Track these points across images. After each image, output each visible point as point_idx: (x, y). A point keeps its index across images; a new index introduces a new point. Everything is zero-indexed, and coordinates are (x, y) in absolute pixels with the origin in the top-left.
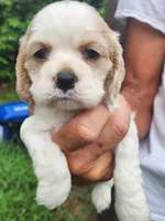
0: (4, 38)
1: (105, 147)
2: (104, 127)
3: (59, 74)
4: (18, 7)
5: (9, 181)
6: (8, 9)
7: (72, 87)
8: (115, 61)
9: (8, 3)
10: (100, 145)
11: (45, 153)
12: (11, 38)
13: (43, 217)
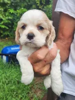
0: (7, 18)
4: (13, 4)
5: (9, 80)
6: (9, 5)
9: (9, 2)
10: (45, 61)
12: (10, 18)
13: (23, 96)
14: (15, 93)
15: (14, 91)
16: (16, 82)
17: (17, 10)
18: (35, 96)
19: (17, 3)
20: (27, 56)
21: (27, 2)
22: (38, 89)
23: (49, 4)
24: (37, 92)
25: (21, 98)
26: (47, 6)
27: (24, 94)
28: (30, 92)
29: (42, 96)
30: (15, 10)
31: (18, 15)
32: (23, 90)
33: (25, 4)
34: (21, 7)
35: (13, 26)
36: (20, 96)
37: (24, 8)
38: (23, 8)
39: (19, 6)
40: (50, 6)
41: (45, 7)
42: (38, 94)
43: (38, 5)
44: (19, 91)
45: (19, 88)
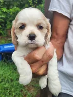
1: (44, 62)
2: (44, 55)
3: (30, 35)
4: (6, 3)
6: (1, 4)
7: (34, 39)
8: (48, 29)
9: (2, 1)
10: (43, 62)
11: (22, 64)
12: (3, 16)
13: (17, 94)
14: (8, 91)
15: (7, 89)
16: (10, 80)
17: (10, 9)
18: (29, 94)
19: (10, 2)
21: (19, 1)
22: (31, 87)
25: (15, 96)
27: (18, 92)
28: (24, 90)
29: (36, 94)
30: (8, 8)
31: (11, 14)
32: (17, 88)
33: (18, 3)
35: (6, 25)
36: (14, 94)
37: (17, 7)
38: (15, 7)
39: (11, 5)
40: (43, 5)
41: (37, 6)
42: (32, 91)
43: (31, 4)
44: (13, 89)
45: (12, 86)
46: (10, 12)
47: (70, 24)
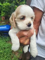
14: (2, 55)
15: (2, 54)
16: (3, 48)
17: (4, 4)
18: (15, 56)
20: (16, 33)
23: (23, 1)
24: (16, 54)
25: (6, 58)
26: (22, 2)
27: (8, 55)
28: (12, 54)
29: (19, 56)
31: (4, 7)
32: (8, 53)
34: (6, 2)
36: (6, 56)
37: (8, 2)
38: (7, 3)
39: (4, 1)
41: (21, 3)
43: (17, 1)
44: (5, 54)
45: (5, 52)
46: (3, 6)
47: (43, 15)
